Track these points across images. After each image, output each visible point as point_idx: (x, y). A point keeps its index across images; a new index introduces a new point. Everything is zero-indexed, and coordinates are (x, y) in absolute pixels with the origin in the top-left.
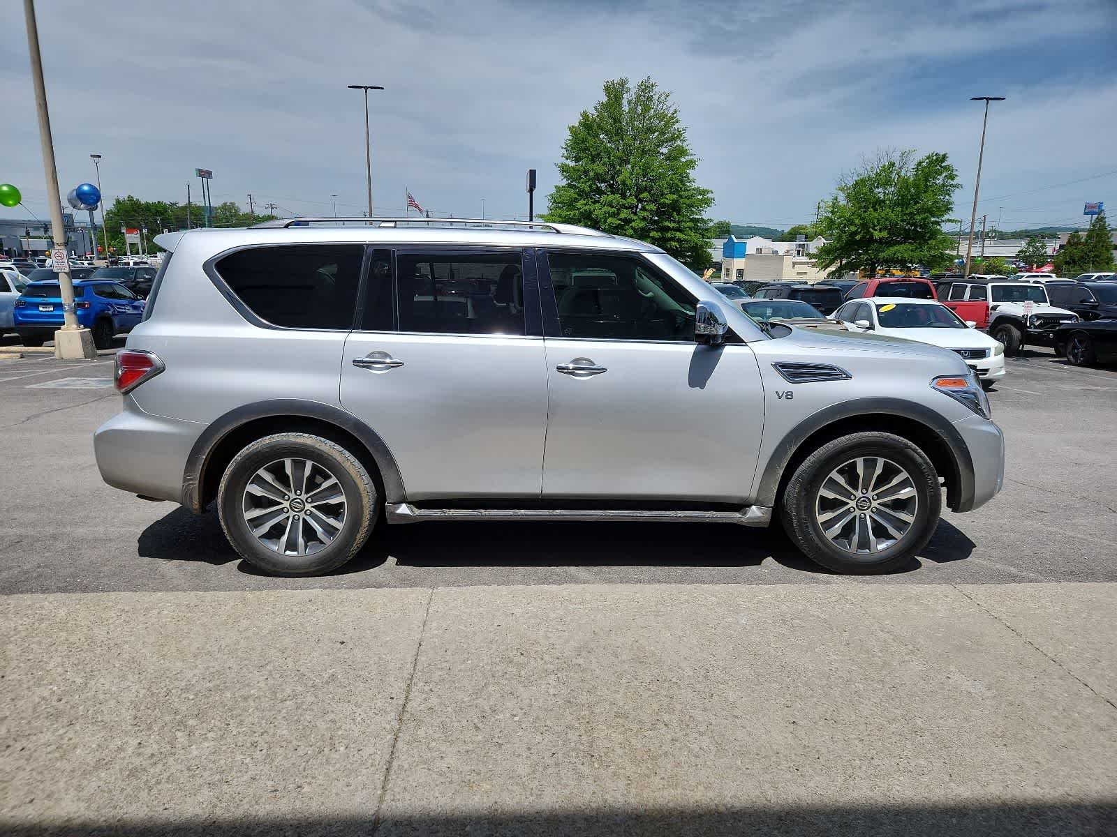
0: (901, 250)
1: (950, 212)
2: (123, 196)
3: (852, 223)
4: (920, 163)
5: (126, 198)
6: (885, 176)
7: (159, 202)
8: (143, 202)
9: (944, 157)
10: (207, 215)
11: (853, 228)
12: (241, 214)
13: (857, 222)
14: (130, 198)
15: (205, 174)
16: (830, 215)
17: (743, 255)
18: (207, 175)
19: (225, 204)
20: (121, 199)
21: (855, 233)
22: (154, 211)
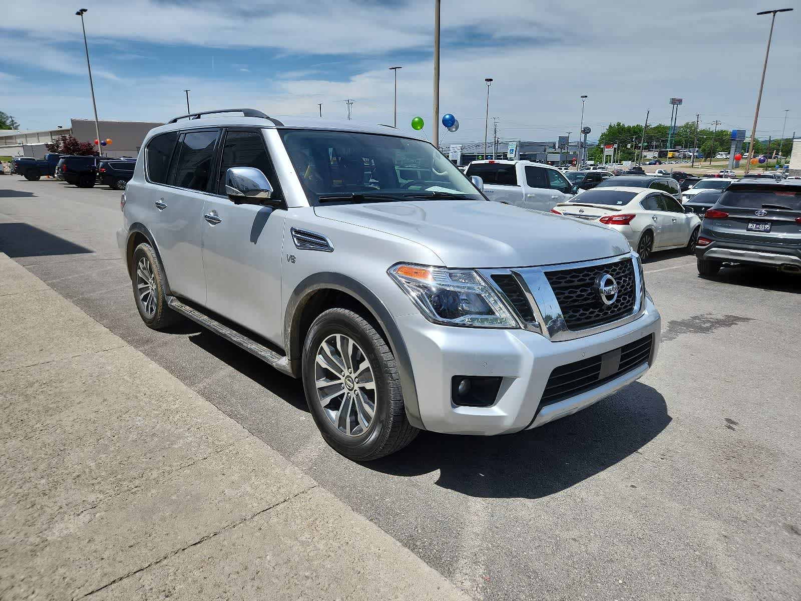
2: (614, 123)
5: (616, 124)
7: (637, 125)
8: (626, 126)
10: (670, 132)
12: (698, 130)
14: (619, 124)
15: (676, 102)
18: (677, 102)
19: (687, 124)
20: (613, 125)
22: (632, 132)
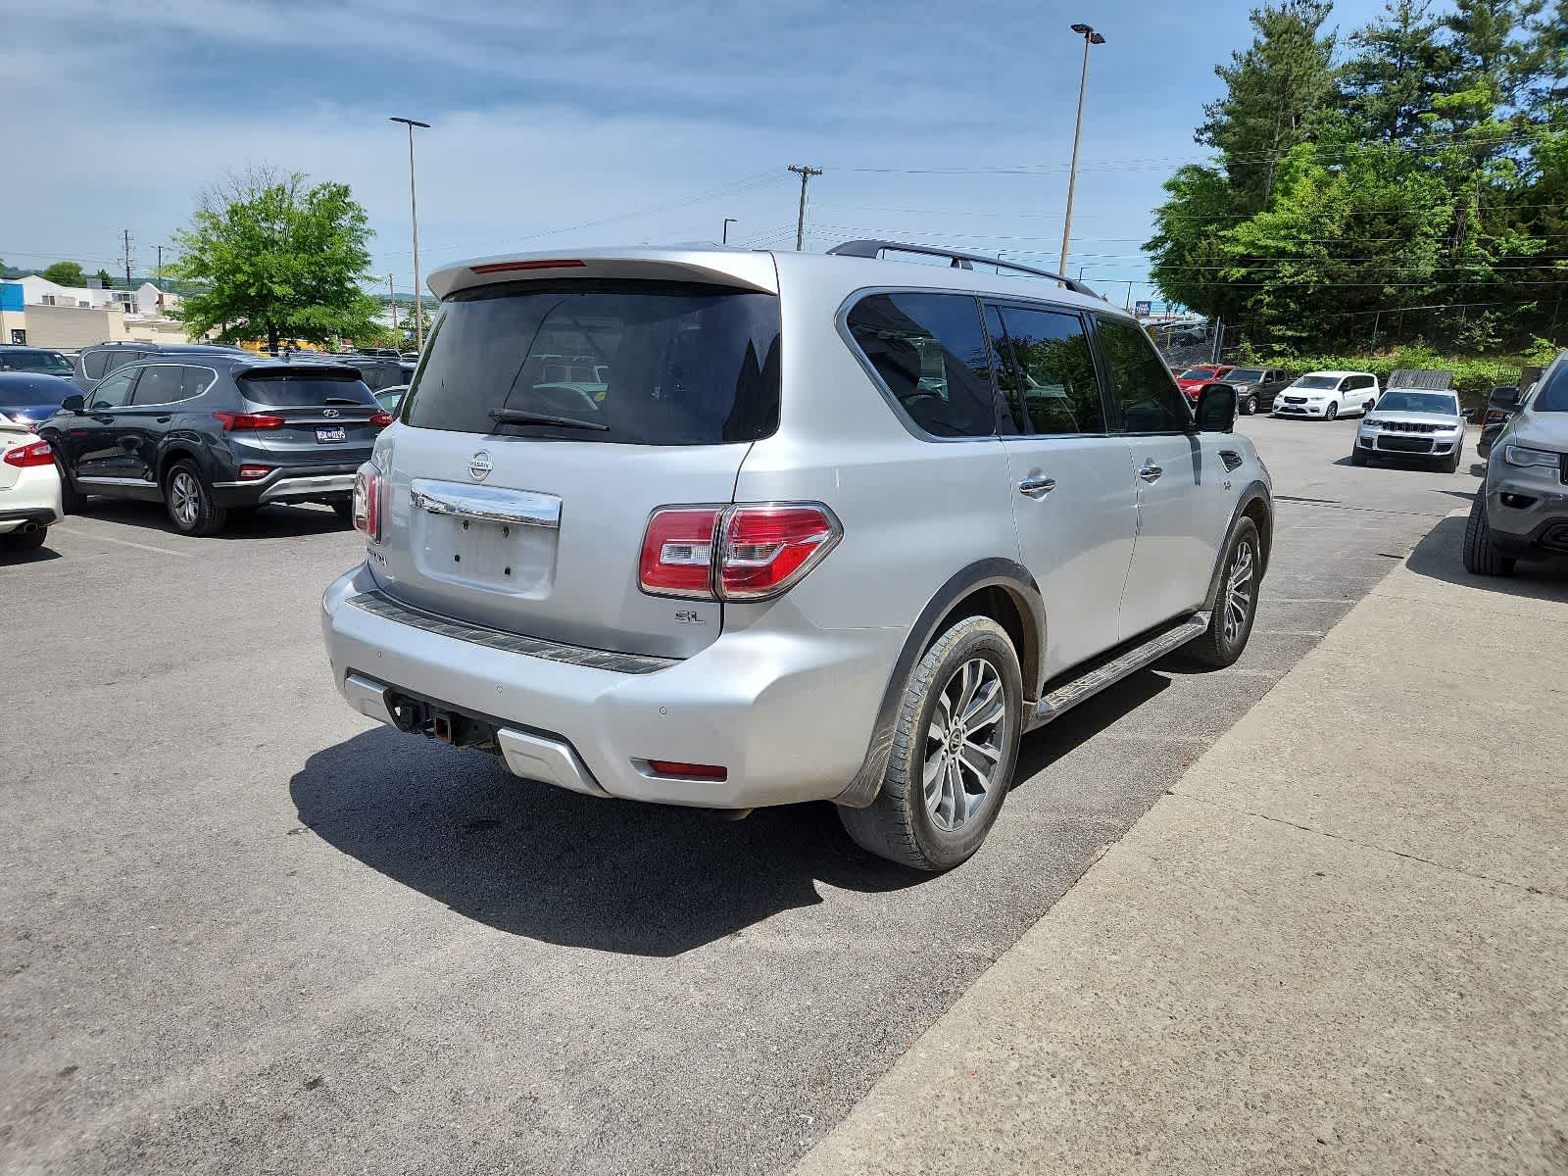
0: (317, 314)
1: (368, 267)
3: (238, 270)
4: (314, 194)
6: (273, 204)
9: (346, 189)
11: (240, 277)
13: (246, 268)
16: (197, 253)
17: (19, 305)
21: (247, 285)
